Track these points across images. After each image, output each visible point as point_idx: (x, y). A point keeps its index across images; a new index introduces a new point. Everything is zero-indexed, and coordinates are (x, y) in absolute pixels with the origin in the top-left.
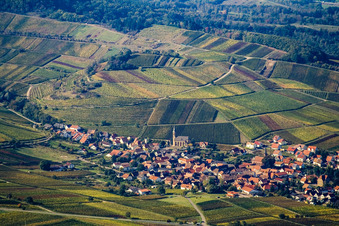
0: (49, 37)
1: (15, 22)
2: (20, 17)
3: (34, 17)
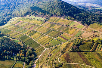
0: (63, 25)
1: (57, 20)
2: (58, 18)
3: (62, 18)
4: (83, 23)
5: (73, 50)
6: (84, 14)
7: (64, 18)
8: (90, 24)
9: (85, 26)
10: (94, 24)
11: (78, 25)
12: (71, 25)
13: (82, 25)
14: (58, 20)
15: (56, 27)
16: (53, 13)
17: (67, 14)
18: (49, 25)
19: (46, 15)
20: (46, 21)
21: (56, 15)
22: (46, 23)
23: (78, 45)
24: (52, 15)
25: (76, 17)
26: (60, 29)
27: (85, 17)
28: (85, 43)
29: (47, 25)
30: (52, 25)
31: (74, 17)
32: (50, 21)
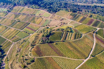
0: (28, 15)
1: (21, 9)
2: (22, 7)
3: (26, 7)
4: (49, 11)
5: (43, 42)
6: (48, 1)
7: (29, 7)
8: (56, 11)
9: (51, 14)
10: (61, 11)
11: (44, 14)
12: (37, 14)
13: (48, 13)
14: (23, 9)
15: (21, 17)
16: (16, 2)
17: (31, 2)
18: (13, 16)
19: (8, 6)
20: (9, 11)
21: (19, 4)
22: (9, 14)
23: (48, 36)
24: (15, 5)
25: (41, 5)
26: (26, 19)
27: (51, 4)
28: (55, 33)
29: (11, 16)
30: (17, 16)
31: (39, 5)
32: (13, 11)
